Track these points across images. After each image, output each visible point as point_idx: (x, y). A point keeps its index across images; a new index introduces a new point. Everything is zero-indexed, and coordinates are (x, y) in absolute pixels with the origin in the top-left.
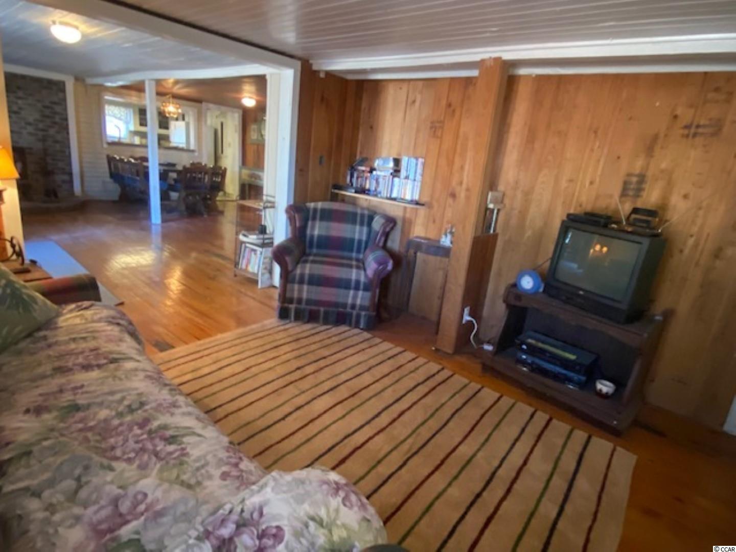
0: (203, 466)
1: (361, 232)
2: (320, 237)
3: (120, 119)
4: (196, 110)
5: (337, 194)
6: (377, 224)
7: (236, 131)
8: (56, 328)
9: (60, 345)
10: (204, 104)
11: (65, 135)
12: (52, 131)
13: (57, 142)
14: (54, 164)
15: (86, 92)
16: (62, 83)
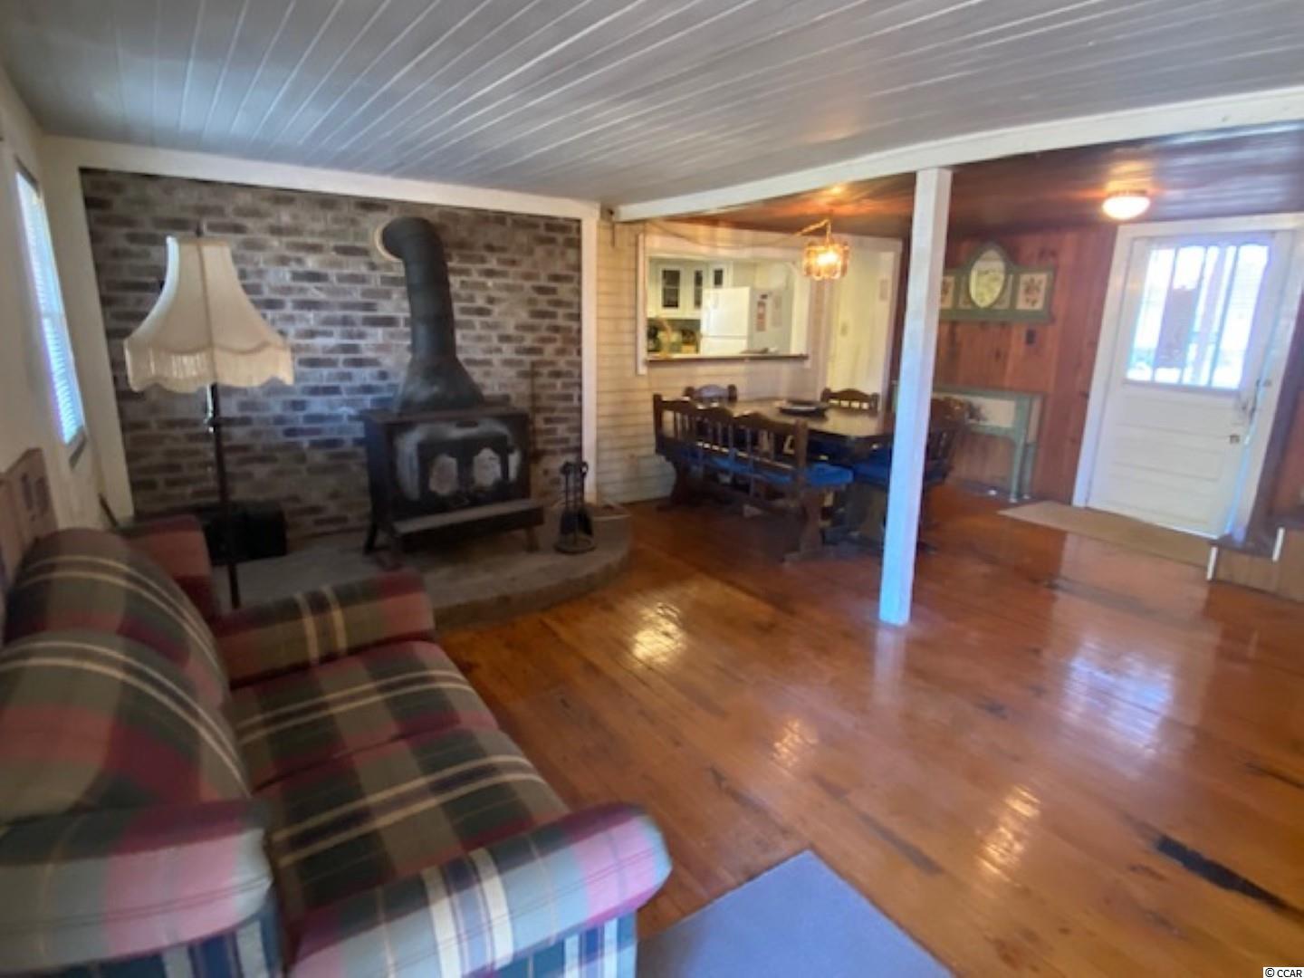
11: (574, 357)
12: (549, 350)
13: (557, 374)
14: (549, 432)
15: (613, 243)
16: (575, 225)
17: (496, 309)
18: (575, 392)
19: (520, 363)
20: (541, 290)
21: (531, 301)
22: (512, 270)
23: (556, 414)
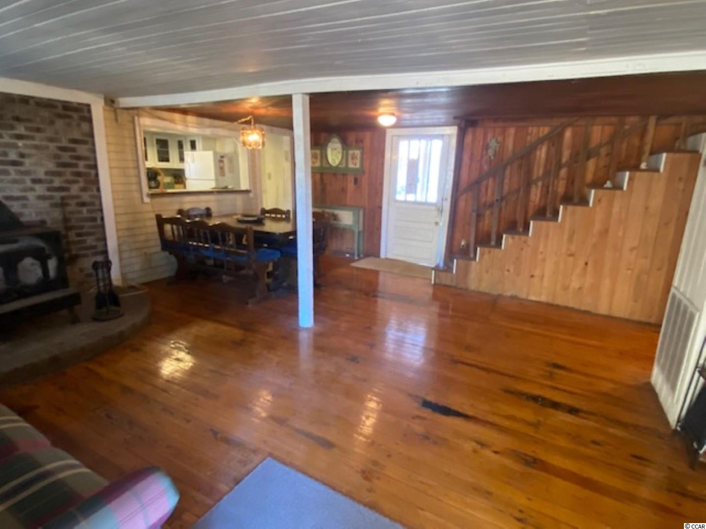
11: (95, 193)
12: (75, 189)
13: (83, 204)
14: (79, 242)
15: (116, 120)
16: (85, 108)
17: (27, 161)
18: (98, 216)
19: (50, 198)
20: (63, 149)
21: (56, 157)
22: (38, 135)
23: (84, 231)
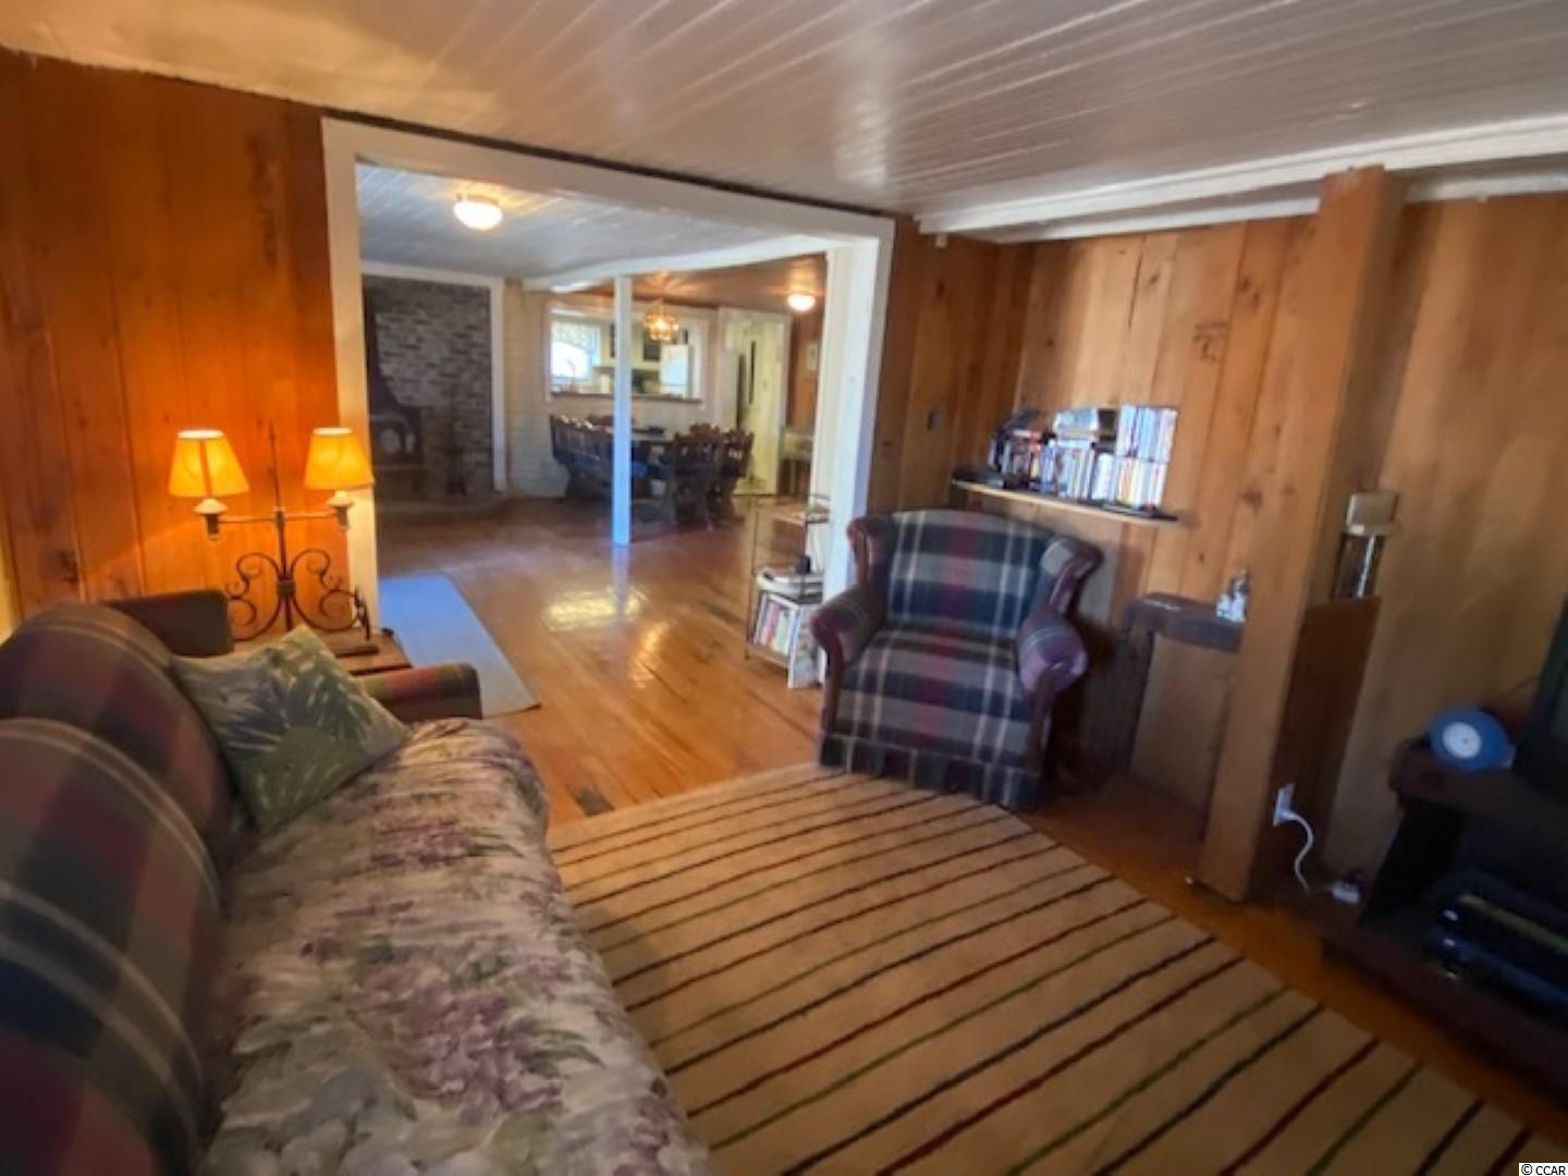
0: (583, 1142)
1: (1013, 580)
2: (917, 585)
3: (579, 346)
4: (706, 323)
5: (965, 492)
6: (1055, 559)
7: (778, 358)
8: (396, 770)
9: (394, 808)
10: (722, 311)
11: (486, 383)
13: (473, 395)
14: (466, 435)
15: (523, 305)
16: (484, 292)
17: (424, 346)
18: (487, 409)
19: (442, 383)
21: (452, 343)
22: (436, 321)
23: (471, 423)
